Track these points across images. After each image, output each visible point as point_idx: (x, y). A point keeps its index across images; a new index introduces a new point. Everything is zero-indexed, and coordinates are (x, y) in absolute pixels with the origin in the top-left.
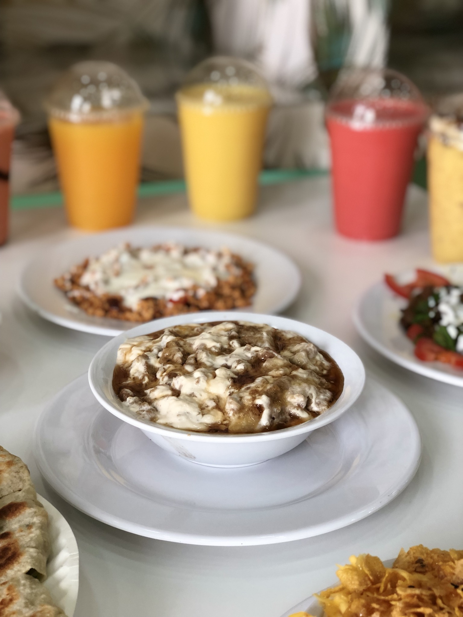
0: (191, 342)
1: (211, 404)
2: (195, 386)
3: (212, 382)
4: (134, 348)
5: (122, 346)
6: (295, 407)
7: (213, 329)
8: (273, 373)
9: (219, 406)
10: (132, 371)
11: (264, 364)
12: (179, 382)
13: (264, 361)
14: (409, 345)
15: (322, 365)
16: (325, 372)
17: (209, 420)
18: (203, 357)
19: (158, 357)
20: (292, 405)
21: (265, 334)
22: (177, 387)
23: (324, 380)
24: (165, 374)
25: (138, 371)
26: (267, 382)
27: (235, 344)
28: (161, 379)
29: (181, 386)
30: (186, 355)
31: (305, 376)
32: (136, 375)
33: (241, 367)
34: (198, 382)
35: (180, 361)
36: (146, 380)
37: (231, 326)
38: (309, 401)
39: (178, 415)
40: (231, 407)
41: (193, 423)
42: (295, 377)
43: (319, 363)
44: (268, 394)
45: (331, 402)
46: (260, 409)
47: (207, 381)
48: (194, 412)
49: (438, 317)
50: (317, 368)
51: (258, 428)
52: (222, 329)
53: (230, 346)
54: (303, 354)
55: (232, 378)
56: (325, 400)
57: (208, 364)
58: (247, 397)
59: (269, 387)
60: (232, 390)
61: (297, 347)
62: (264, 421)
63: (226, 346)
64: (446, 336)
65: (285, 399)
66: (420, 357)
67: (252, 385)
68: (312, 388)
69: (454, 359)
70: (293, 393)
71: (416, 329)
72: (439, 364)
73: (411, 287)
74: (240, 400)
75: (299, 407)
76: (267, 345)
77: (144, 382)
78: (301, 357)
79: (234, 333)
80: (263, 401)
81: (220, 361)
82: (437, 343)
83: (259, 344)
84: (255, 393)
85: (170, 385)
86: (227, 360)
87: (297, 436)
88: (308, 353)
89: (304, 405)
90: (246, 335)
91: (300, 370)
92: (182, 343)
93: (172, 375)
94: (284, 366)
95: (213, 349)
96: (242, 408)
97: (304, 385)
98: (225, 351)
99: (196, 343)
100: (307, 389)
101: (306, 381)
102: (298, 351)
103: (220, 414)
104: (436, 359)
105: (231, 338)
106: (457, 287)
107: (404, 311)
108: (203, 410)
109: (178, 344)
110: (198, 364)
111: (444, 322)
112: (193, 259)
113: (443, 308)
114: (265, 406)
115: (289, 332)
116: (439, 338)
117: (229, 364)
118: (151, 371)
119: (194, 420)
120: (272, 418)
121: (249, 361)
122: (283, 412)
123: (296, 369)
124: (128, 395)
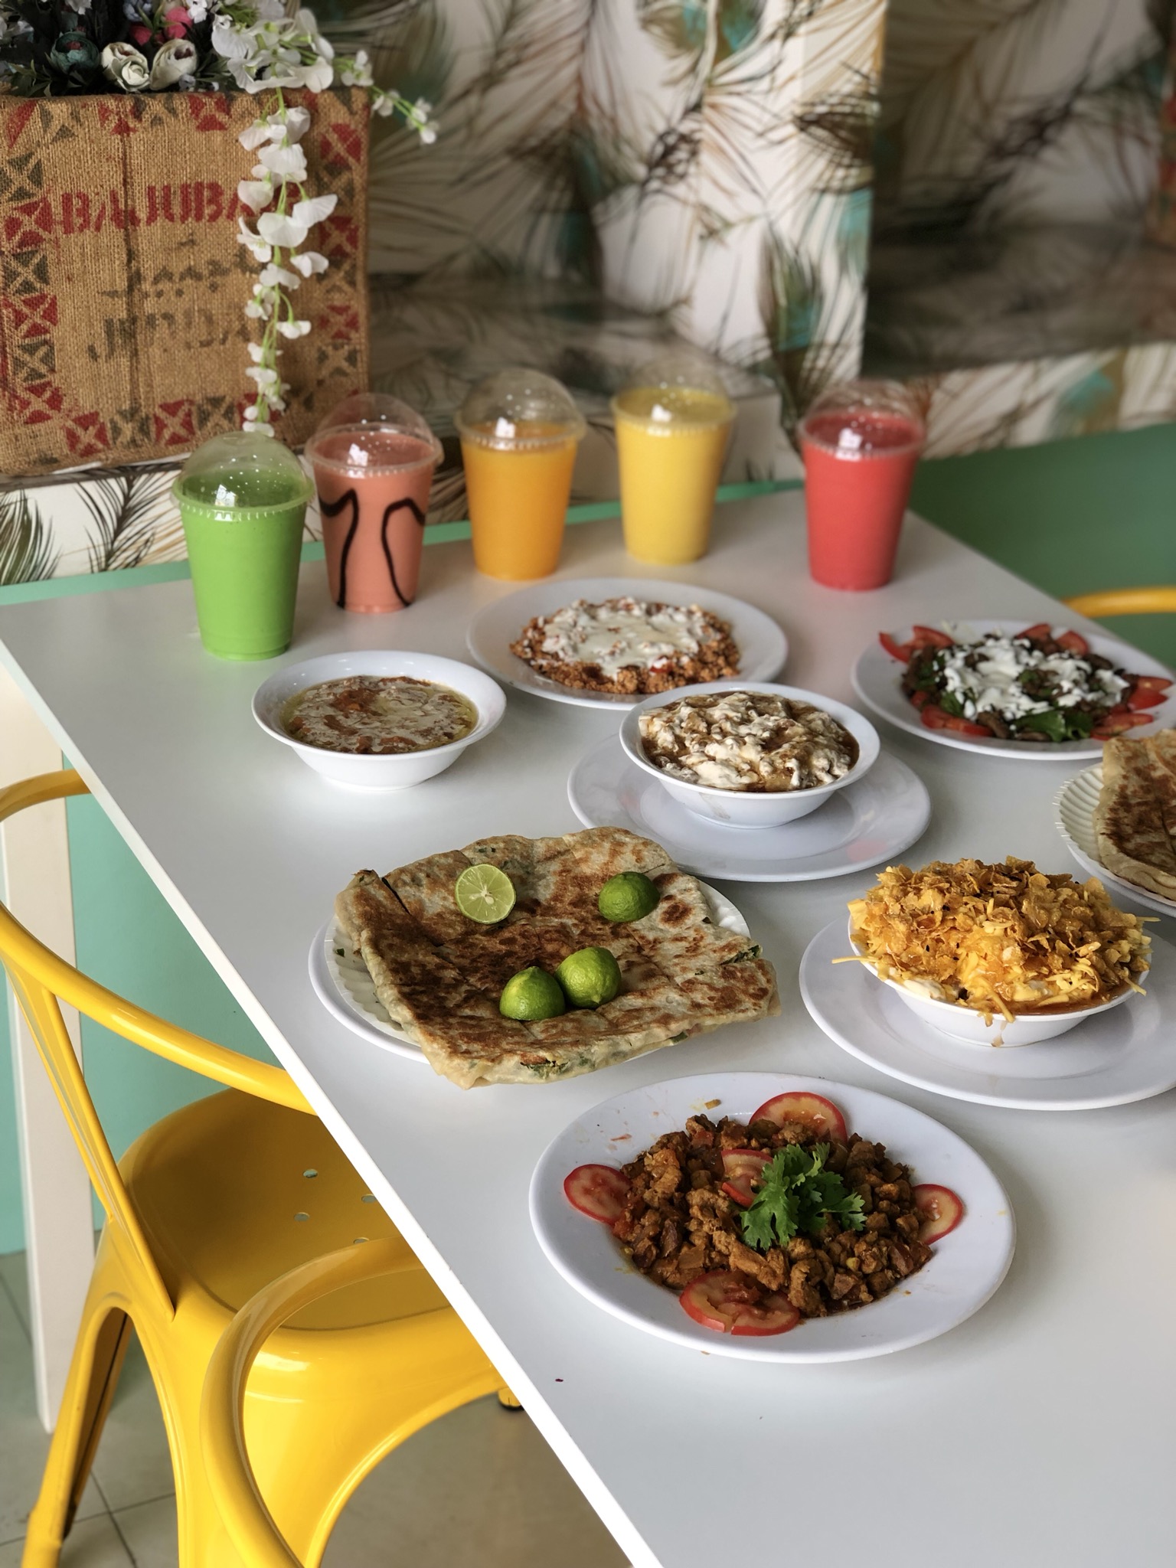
0: (711, 713)
1: (746, 767)
2: (730, 752)
3: (744, 747)
4: (655, 719)
5: (641, 718)
6: (820, 770)
7: (727, 700)
8: (797, 739)
9: (753, 769)
10: (660, 742)
11: (787, 732)
12: (712, 749)
13: (786, 729)
14: (916, 714)
15: (837, 733)
16: (841, 739)
17: (746, 780)
18: (728, 726)
19: (682, 728)
20: (817, 767)
21: (779, 704)
22: (711, 754)
23: (842, 747)
24: (694, 742)
25: (665, 741)
26: (793, 747)
27: (753, 714)
28: (691, 747)
29: (716, 753)
30: (709, 724)
31: (825, 742)
32: (665, 745)
33: (766, 735)
34: (732, 748)
35: (705, 730)
36: (677, 749)
37: (743, 696)
38: (831, 766)
39: (720, 777)
40: (764, 769)
41: (733, 783)
42: (817, 743)
43: (834, 731)
44: (796, 757)
45: (851, 765)
46: (790, 771)
47: (740, 747)
48: (733, 775)
49: (944, 681)
50: (834, 736)
51: (790, 787)
52: (735, 700)
53: (749, 716)
54: (820, 722)
55: (761, 745)
56: (846, 764)
57: (734, 732)
58: (778, 763)
59: (796, 751)
60: (763, 755)
61: (811, 717)
62: (795, 781)
63: (745, 717)
64: (954, 702)
65: (811, 762)
66: (929, 725)
67: (780, 750)
68: (833, 752)
69: (962, 725)
70: (818, 758)
71: (919, 697)
72: (949, 732)
73: (912, 648)
74: (772, 763)
75: (823, 769)
76: (783, 714)
77: (675, 751)
78: (818, 725)
79: (749, 704)
80: (792, 764)
81: (743, 730)
82: (943, 710)
83: (776, 713)
84: (784, 756)
85: (703, 752)
86: (750, 729)
87: (823, 794)
88: (824, 722)
89: (827, 768)
90: (761, 706)
91: (821, 737)
92: (702, 713)
93: (703, 743)
94: (805, 734)
95: (735, 719)
96: (775, 770)
97: (827, 750)
98: (746, 721)
99: (717, 713)
100: (829, 754)
101: (827, 746)
102: (814, 720)
103: (755, 775)
104: (944, 726)
105: (748, 708)
106: (961, 648)
107: (904, 676)
108: (739, 772)
109: (699, 715)
110: (724, 734)
111: (950, 688)
112: (659, 619)
113: (948, 672)
114: (795, 768)
115: (800, 702)
116: (946, 705)
117: (754, 732)
118: (679, 740)
119: (734, 781)
120: (801, 779)
121: (772, 730)
122: (810, 774)
123: (816, 736)
124: (666, 762)
